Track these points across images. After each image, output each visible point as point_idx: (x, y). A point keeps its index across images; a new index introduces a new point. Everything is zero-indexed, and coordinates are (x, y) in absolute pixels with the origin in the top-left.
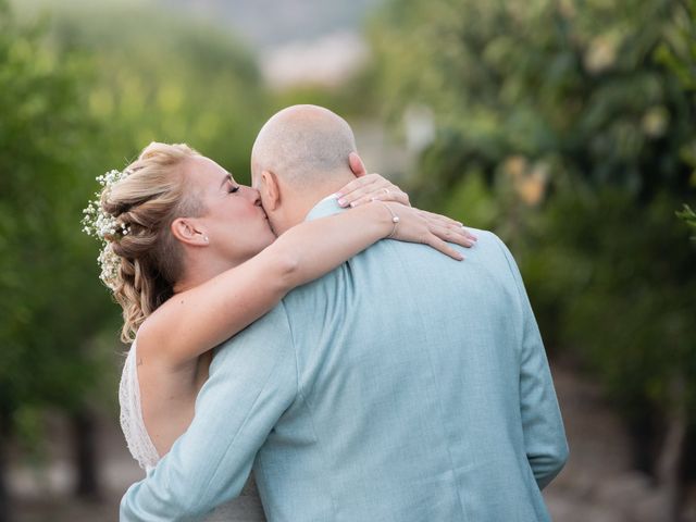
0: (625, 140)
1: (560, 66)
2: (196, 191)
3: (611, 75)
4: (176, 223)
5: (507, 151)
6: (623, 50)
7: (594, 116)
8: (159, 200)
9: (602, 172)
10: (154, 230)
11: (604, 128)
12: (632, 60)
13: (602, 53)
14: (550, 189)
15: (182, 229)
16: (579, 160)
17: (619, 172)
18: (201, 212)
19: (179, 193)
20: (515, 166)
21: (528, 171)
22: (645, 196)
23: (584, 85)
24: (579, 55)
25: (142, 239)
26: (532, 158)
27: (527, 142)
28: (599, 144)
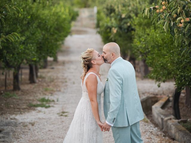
0: (125, 26)
1: (119, 17)
2: (94, 57)
3: (124, 18)
4: (92, 61)
5: (112, 27)
6: (126, 16)
7: (122, 23)
8: (89, 58)
9: (123, 29)
10: (89, 62)
11: (123, 25)
12: (127, 17)
13: (123, 16)
14: (117, 31)
15: (93, 62)
16: (120, 28)
17: (125, 29)
18: (95, 60)
19: (92, 57)
20: (113, 28)
21: (115, 29)
22: (127, 32)
23: (121, 19)
24: (121, 16)
25: (87, 63)
26: (115, 28)
27: (115, 26)
28: (123, 26)
